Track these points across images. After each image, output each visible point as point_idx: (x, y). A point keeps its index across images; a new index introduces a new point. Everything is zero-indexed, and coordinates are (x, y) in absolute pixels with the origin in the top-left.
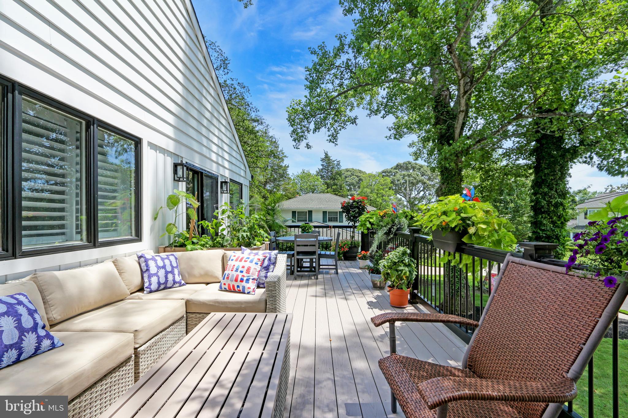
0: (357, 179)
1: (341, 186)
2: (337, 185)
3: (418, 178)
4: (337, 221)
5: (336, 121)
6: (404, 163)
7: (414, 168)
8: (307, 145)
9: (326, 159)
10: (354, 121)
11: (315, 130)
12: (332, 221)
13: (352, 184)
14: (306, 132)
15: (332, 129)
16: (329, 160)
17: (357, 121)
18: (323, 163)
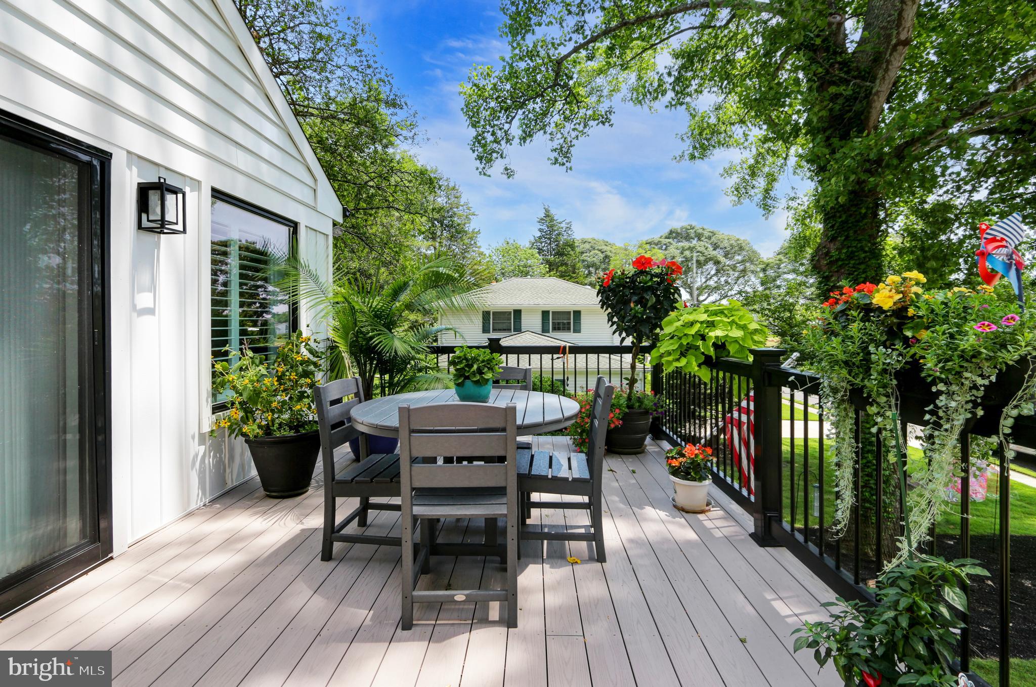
0: (601, 256)
1: (574, 267)
2: (566, 264)
3: (706, 254)
4: (569, 329)
5: (566, 119)
6: (682, 229)
7: (699, 237)
8: (506, 169)
9: (548, 219)
10: (605, 118)
11: (523, 139)
12: (559, 329)
13: (593, 265)
14: (503, 142)
15: (559, 136)
16: (552, 220)
17: (612, 117)
18: (541, 227)
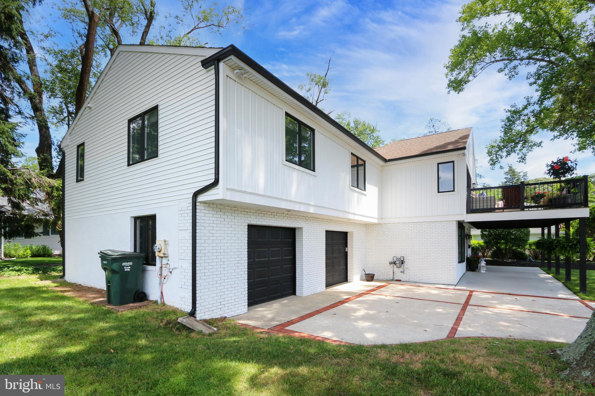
5: (524, 147)
9: (511, 172)
10: (540, 145)
11: (507, 156)
14: (500, 158)
15: (521, 153)
17: (542, 144)
18: (507, 177)
